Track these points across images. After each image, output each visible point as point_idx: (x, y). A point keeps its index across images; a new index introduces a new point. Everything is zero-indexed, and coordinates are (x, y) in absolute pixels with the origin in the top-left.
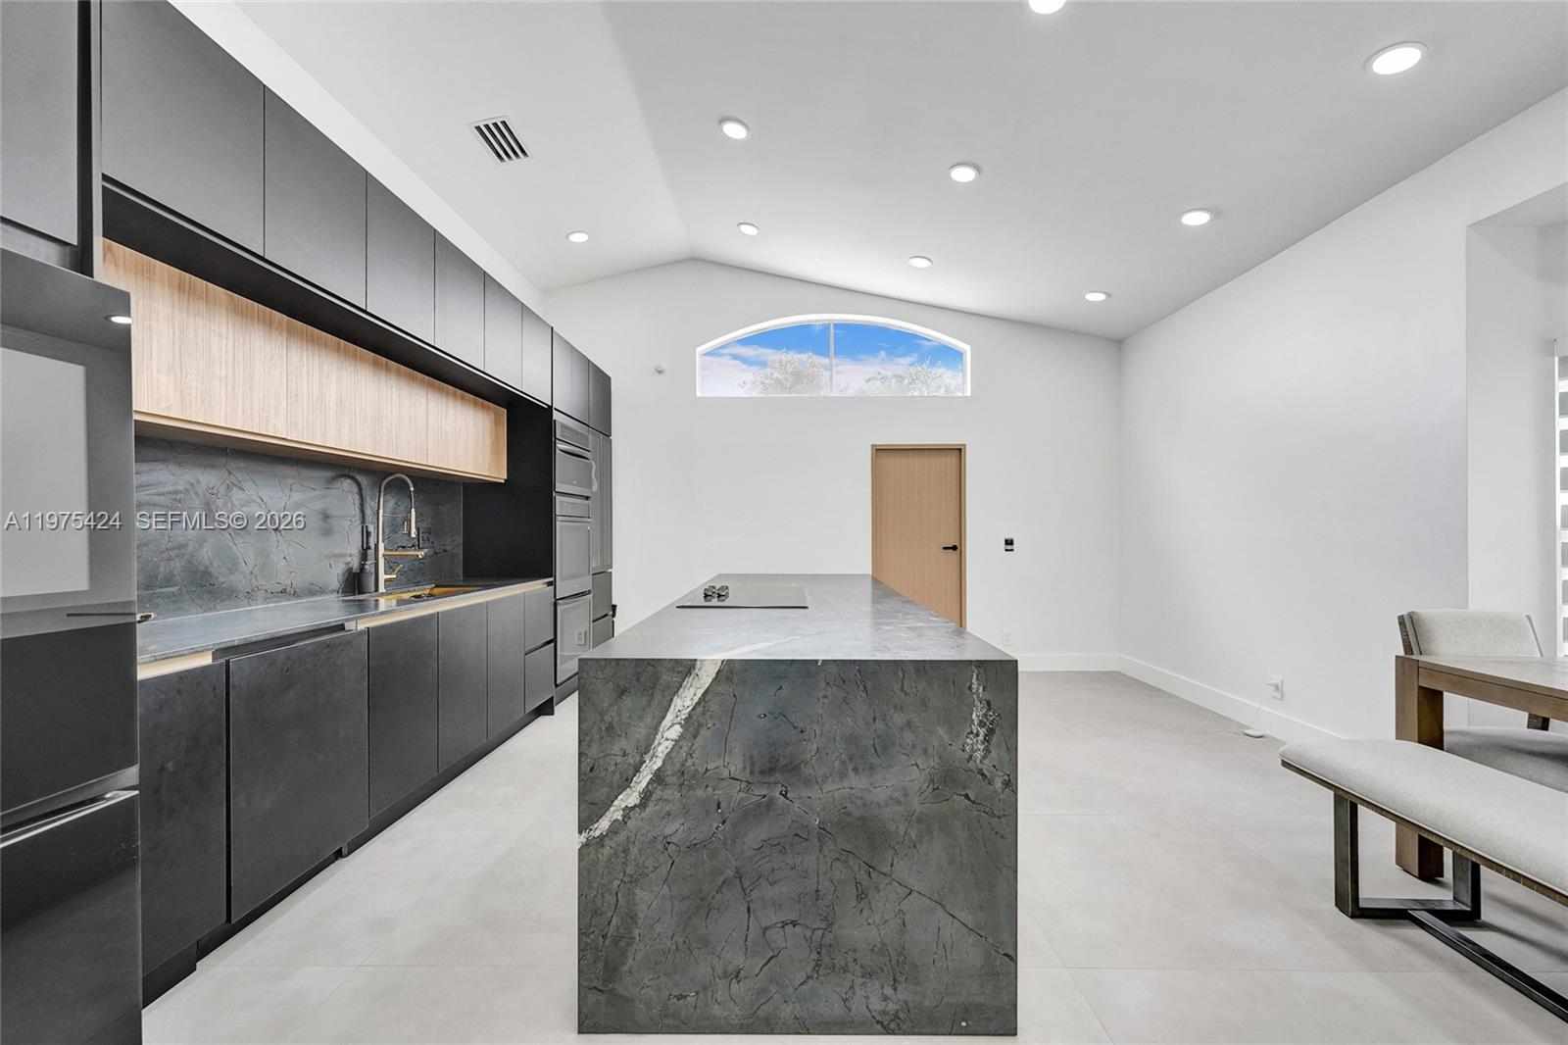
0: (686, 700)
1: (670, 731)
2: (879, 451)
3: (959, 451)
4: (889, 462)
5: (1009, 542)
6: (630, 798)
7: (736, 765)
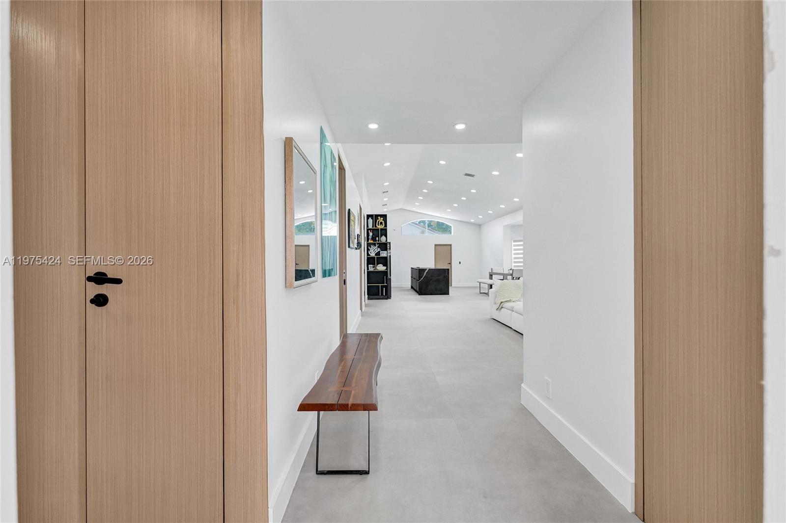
0: (426, 272)
1: (425, 274)
2: (436, 245)
3: (451, 245)
4: (437, 247)
5: (460, 263)
6: (422, 279)
7: (430, 276)
